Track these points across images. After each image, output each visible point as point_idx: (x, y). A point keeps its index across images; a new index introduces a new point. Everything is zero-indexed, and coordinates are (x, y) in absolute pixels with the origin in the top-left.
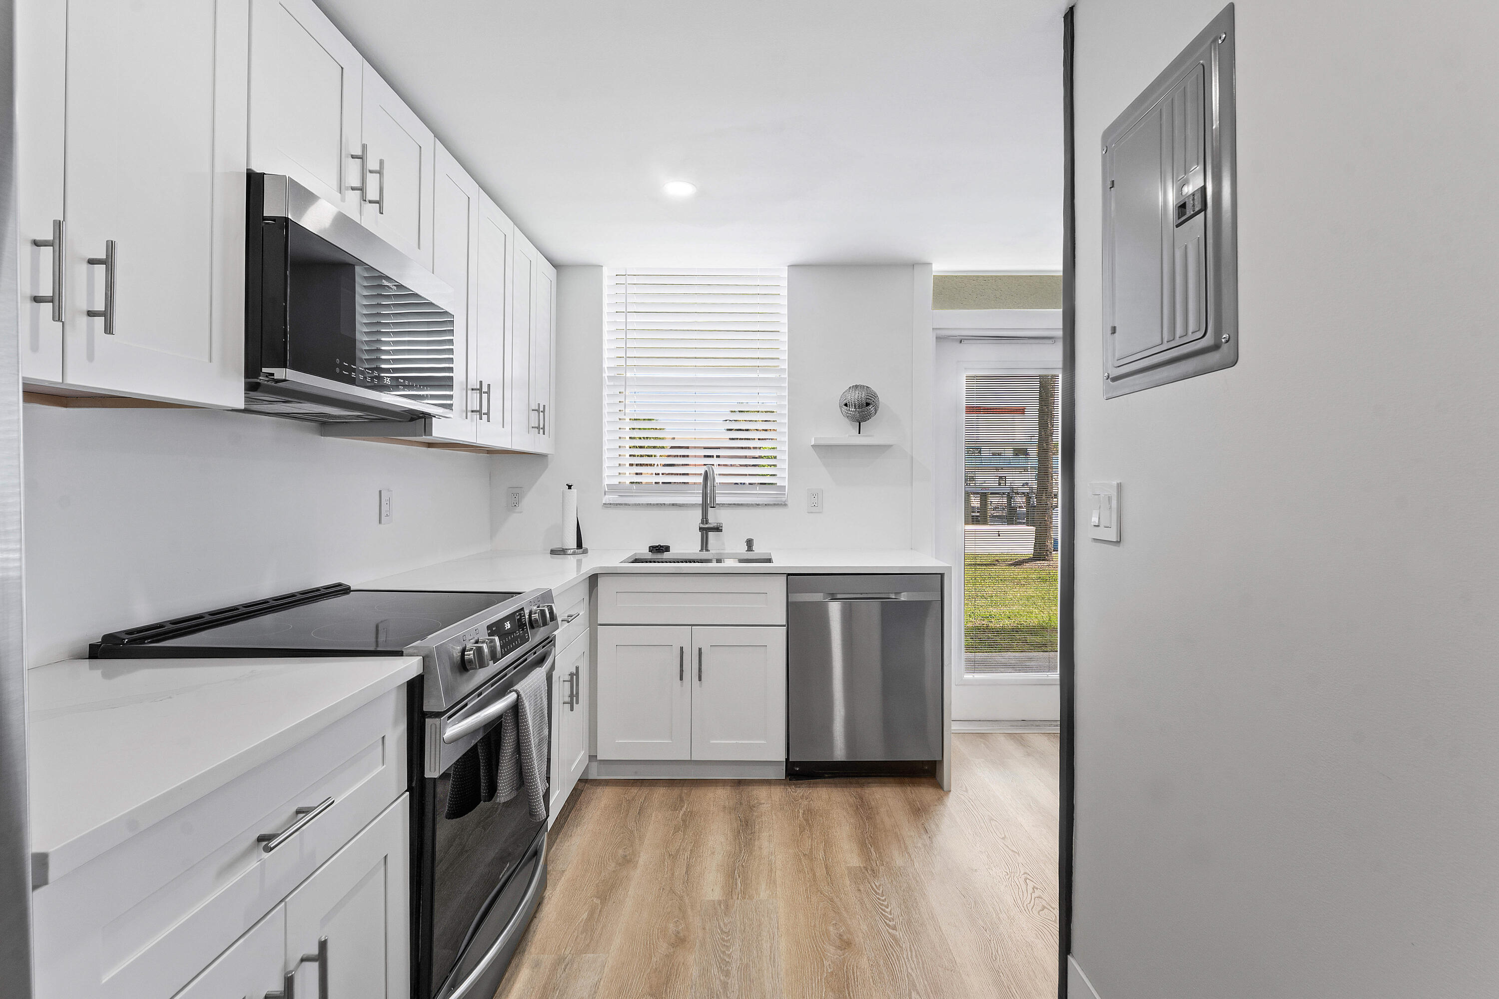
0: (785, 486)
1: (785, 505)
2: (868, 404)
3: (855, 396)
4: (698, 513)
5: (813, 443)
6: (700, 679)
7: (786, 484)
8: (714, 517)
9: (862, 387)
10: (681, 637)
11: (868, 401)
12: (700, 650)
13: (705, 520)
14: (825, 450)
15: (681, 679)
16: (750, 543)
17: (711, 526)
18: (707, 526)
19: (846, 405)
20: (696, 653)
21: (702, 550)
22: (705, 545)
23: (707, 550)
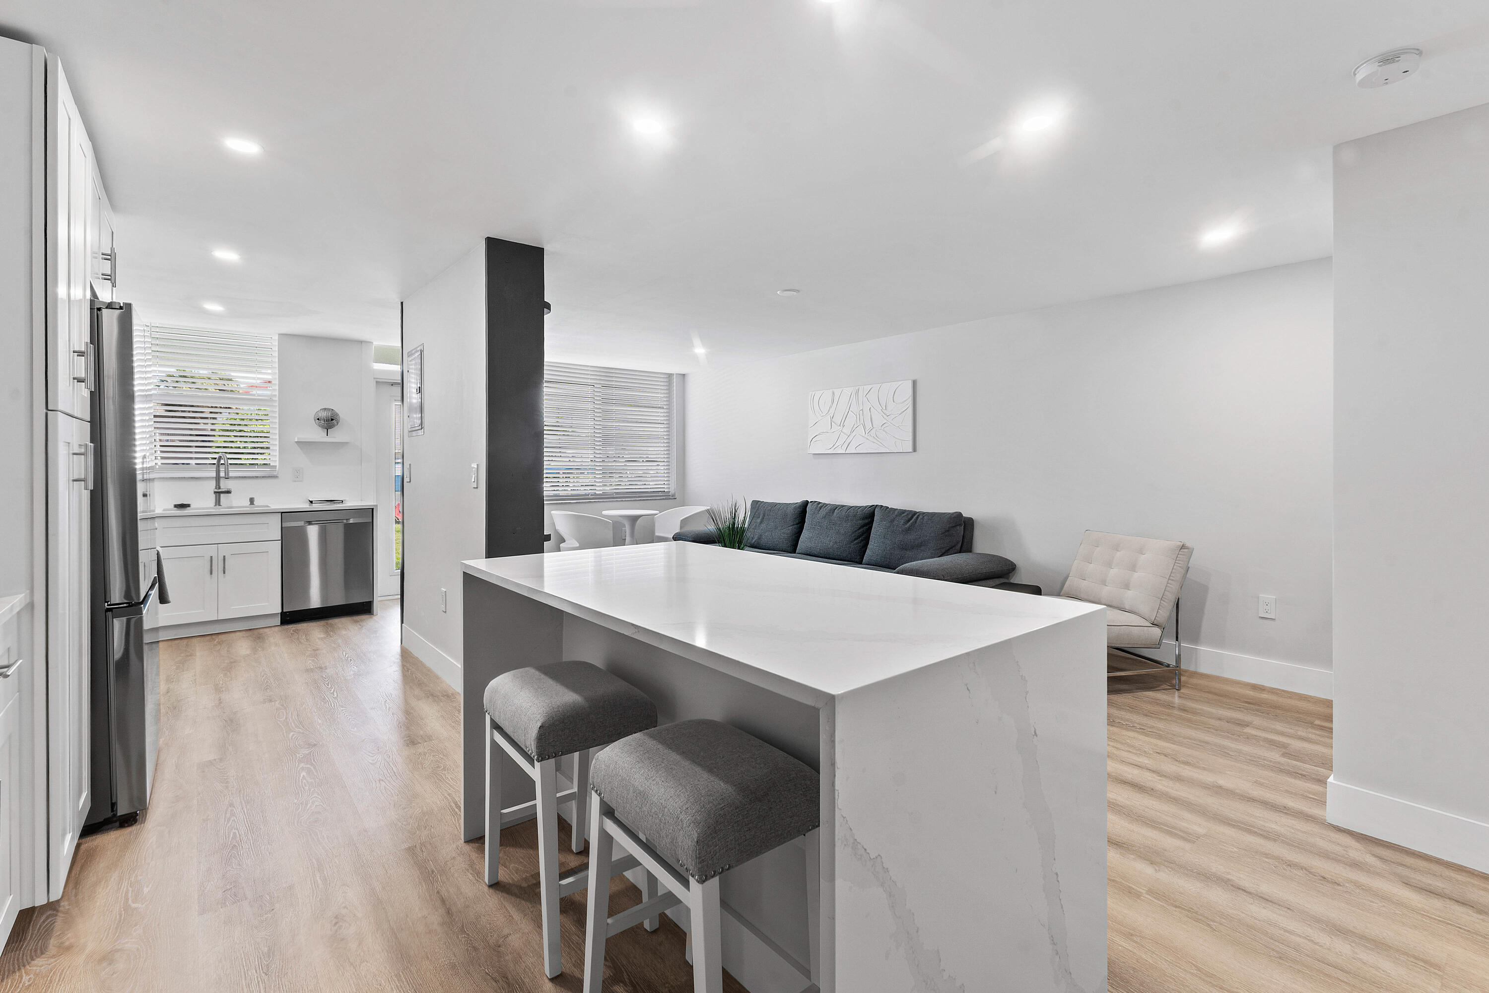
0: (276, 466)
1: (276, 477)
2: (332, 420)
3: (324, 414)
4: (214, 483)
5: (296, 441)
6: (224, 573)
7: (277, 464)
8: (225, 485)
9: (329, 409)
10: (212, 551)
11: (332, 418)
12: (224, 556)
13: (218, 486)
14: (303, 445)
15: (211, 573)
16: (252, 501)
17: (223, 490)
18: (220, 490)
19: (318, 419)
20: (221, 558)
21: (216, 505)
22: (218, 502)
23: (220, 505)
